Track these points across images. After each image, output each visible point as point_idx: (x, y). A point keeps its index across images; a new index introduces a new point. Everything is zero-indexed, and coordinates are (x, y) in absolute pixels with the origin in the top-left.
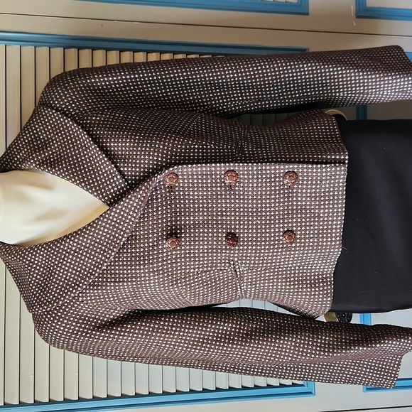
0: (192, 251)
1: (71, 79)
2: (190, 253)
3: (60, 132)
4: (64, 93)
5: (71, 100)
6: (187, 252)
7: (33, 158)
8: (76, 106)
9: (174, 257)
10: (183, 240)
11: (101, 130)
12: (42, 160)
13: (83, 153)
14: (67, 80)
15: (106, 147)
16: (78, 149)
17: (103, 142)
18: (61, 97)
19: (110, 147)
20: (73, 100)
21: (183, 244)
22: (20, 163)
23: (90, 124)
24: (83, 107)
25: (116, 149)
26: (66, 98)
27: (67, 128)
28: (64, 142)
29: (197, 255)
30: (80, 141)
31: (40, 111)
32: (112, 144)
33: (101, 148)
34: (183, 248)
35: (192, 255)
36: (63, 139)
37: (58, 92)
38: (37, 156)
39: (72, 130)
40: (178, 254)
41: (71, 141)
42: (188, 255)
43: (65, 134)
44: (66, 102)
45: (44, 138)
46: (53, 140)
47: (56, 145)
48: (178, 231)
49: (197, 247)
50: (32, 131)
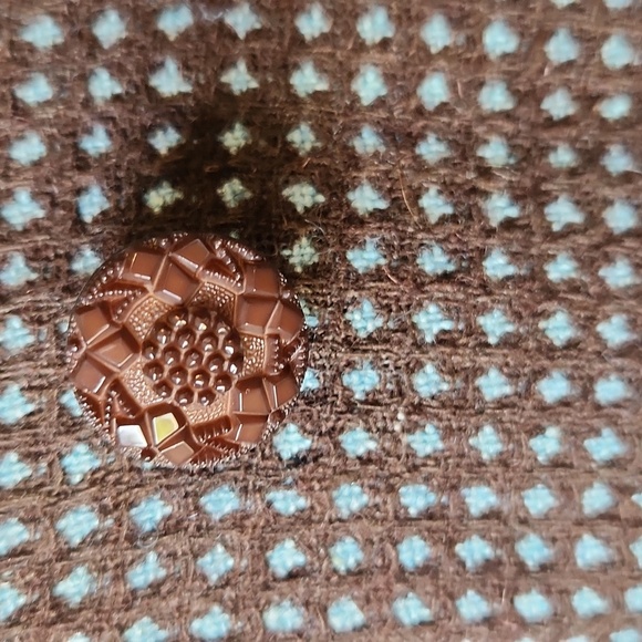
0: (479, 498)
2: (443, 525)
6: (416, 498)
9: (217, 562)
10: (365, 319)
21: (363, 380)
29: (533, 550)
34: (358, 441)
35: (475, 550)
40: (274, 527)
42: (414, 551)
48: (303, 195)
49: (548, 444)
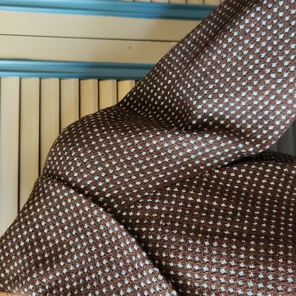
1: (101, 132)
3: (84, 232)
4: (89, 158)
5: (103, 171)
7: (33, 282)
8: (112, 181)
11: (163, 233)
12: (50, 284)
13: (129, 278)
14: (94, 134)
15: (176, 269)
16: (119, 270)
17: (168, 259)
18: (84, 165)
19: (185, 270)
20: (106, 170)
22: (10, 284)
23: (142, 218)
24: (126, 184)
25: (197, 276)
26: (94, 167)
27: (97, 225)
28: (91, 254)
30: (122, 253)
31: (48, 188)
32: (189, 266)
33: (166, 272)
36: (89, 246)
37: (78, 155)
38: (40, 277)
39: (107, 230)
41: (105, 251)
43: (93, 236)
44: (93, 175)
45: (53, 241)
46: (69, 248)
47: (75, 257)
50: (33, 226)
